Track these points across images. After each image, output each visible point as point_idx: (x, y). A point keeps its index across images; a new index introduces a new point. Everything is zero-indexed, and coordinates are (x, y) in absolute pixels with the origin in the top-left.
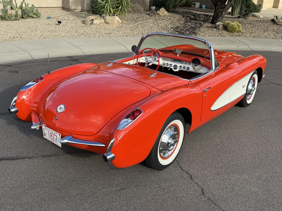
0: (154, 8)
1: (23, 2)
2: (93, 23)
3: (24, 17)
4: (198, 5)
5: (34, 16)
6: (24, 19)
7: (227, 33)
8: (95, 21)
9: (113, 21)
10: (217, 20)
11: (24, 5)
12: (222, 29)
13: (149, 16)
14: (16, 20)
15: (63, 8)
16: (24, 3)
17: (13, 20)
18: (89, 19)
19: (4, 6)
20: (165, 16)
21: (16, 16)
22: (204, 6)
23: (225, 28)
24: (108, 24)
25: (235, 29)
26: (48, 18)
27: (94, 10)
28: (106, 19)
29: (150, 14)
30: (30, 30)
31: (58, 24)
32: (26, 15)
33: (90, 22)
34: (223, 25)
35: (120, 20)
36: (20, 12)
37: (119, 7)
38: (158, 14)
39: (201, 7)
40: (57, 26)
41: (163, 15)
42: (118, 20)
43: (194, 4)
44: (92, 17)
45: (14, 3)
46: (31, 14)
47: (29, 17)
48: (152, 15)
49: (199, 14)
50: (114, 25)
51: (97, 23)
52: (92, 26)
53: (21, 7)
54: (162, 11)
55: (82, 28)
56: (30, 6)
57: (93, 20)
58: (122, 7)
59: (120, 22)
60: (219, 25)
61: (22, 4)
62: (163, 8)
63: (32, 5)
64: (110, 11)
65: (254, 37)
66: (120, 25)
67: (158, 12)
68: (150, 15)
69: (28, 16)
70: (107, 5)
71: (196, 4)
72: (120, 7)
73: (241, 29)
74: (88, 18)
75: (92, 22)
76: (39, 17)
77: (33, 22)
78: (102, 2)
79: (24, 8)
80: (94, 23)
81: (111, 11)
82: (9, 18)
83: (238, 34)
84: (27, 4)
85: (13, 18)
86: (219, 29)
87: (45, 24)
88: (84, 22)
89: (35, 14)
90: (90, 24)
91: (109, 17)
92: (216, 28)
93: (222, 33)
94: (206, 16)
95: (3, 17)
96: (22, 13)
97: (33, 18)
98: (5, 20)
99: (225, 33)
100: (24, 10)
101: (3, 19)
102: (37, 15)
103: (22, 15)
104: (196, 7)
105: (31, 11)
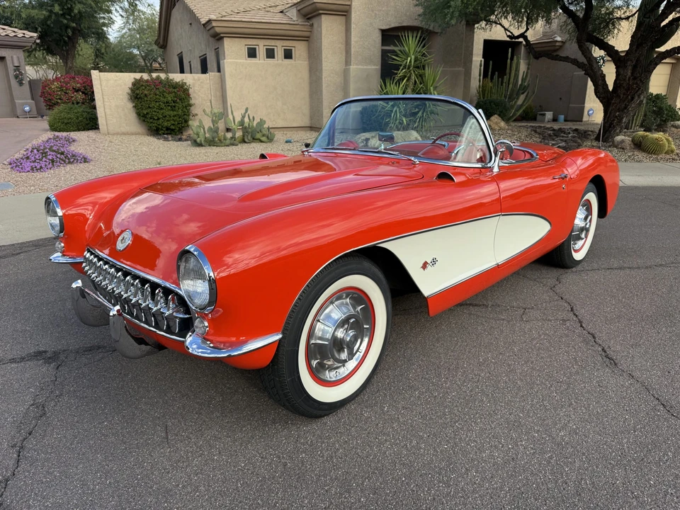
1: (245, 113)
3: (246, 140)
4: (549, 115)
5: (264, 139)
6: (245, 144)
7: (645, 155)
8: (373, 142)
9: (406, 140)
10: (610, 133)
11: (246, 120)
12: (631, 148)
14: (233, 145)
15: (311, 128)
16: (247, 114)
17: (228, 146)
18: (360, 138)
19: (213, 121)
20: (501, 129)
21: (232, 138)
22: (562, 117)
23: (639, 145)
25: (662, 146)
26: (287, 142)
32: (249, 137)
33: (362, 144)
34: (633, 141)
35: (419, 137)
36: (239, 134)
37: (416, 113)
39: (555, 120)
41: (497, 128)
42: (416, 138)
43: (541, 114)
44: (367, 135)
45: (231, 117)
46: (258, 136)
47: (255, 141)
49: (561, 129)
51: (377, 145)
53: (242, 123)
54: (496, 120)
56: (257, 121)
57: (367, 140)
58: (423, 113)
59: (420, 140)
60: (623, 141)
61: (243, 117)
62: (496, 116)
63: (261, 120)
64: (401, 123)
69: (254, 139)
70: (396, 111)
71: (547, 115)
72: (420, 114)
73: (673, 146)
74: (358, 136)
75: (367, 143)
76: (273, 139)
77: (261, 147)
79: (246, 125)
80: (369, 144)
81: (402, 120)
82: (222, 143)
83: (668, 156)
84: (251, 118)
85: (228, 142)
86: (623, 149)
87: (282, 149)
89: (263, 135)
91: (400, 132)
92: (616, 147)
93: (633, 155)
94: (576, 130)
95: (211, 141)
96: (243, 133)
97: (262, 142)
98: (214, 146)
99: (640, 155)
100: (246, 128)
101: (211, 143)
102: (268, 137)
103: (244, 136)
104: (546, 119)
105: (258, 130)
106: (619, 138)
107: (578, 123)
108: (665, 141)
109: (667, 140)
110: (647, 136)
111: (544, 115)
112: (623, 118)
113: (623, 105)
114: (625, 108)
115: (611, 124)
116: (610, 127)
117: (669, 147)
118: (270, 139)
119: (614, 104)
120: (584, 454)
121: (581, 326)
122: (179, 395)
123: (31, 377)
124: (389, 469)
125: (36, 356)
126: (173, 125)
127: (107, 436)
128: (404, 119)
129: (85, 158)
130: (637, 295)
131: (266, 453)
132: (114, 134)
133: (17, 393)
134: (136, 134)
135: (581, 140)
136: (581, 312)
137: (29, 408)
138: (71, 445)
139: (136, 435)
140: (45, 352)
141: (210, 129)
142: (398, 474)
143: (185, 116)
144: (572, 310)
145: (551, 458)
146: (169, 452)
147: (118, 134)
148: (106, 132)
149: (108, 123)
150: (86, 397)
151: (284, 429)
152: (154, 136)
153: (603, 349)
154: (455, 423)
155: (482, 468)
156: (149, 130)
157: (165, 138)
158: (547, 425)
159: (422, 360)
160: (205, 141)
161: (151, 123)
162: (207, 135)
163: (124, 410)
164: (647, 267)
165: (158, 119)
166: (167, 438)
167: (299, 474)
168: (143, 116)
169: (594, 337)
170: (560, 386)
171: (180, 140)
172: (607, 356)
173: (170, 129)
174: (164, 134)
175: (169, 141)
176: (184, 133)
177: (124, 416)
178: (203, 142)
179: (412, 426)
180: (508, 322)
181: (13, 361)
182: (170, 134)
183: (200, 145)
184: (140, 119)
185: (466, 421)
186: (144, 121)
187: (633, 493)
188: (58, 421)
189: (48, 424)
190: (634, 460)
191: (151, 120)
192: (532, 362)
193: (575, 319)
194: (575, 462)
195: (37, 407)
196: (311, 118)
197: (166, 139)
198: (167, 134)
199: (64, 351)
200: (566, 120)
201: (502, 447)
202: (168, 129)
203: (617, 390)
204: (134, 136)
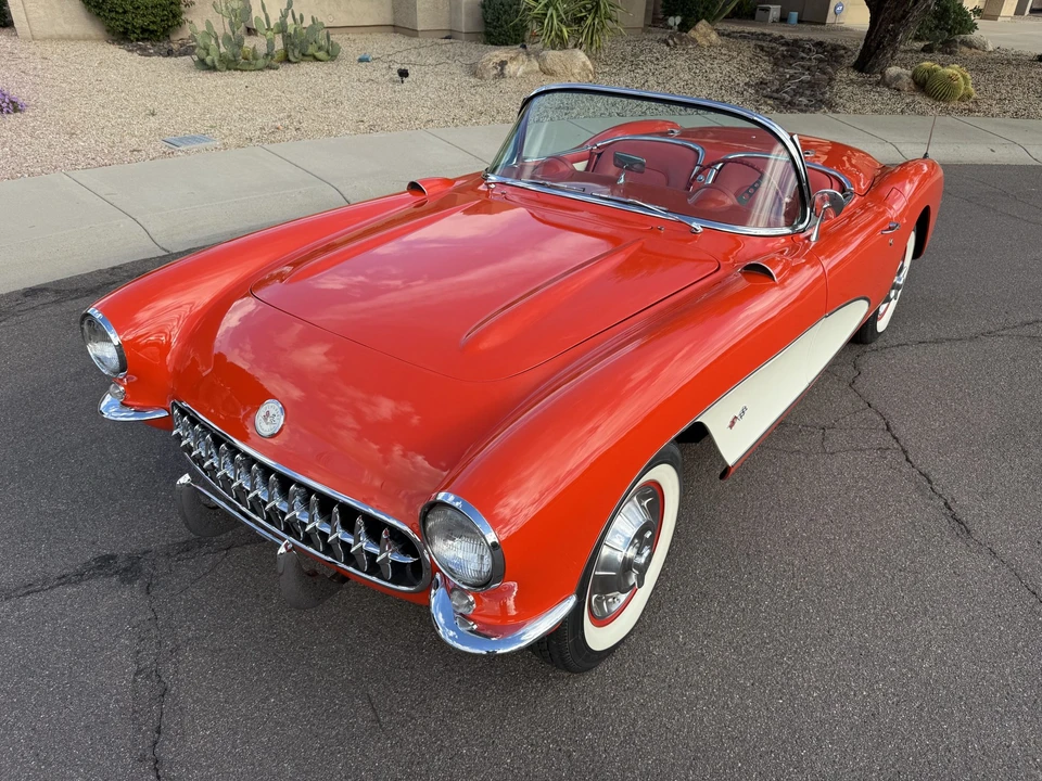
0: (678, 20)
1: (287, 10)
2: (503, 74)
3: (291, 58)
4: (775, 11)
5: (321, 54)
6: (291, 66)
7: (929, 101)
8: (511, 68)
9: (568, 66)
10: (877, 58)
11: (290, 20)
12: (910, 90)
13: (667, 49)
14: (270, 67)
15: (395, 28)
16: (290, 12)
17: (261, 70)
18: (490, 60)
19: (231, 24)
20: (713, 45)
21: (267, 55)
22: (794, 16)
23: (923, 85)
24: (552, 74)
25: (955, 88)
26: (361, 60)
27: (492, 30)
28: (544, 60)
29: (670, 41)
30: (319, 101)
31: (399, 79)
32: (296, 52)
33: (495, 72)
34: (913, 77)
35: (588, 63)
36: (279, 44)
37: (582, 19)
38: (694, 41)
39: (783, 19)
40: (398, 87)
41: (706, 43)
42: (584, 63)
43: (763, 9)
44: (500, 54)
45: (262, 15)
46: (311, 50)
47: (306, 58)
48: (675, 44)
49: (796, 39)
50: (572, 79)
51: (518, 74)
52: (503, 84)
53: (282, 28)
54: (704, 30)
55: (473, 91)
56: (307, 23)
57: (503, 64)
58: (594, 19)
59: (591, 67)
60: (898, 77)
61: (284, 16)
62: (704, 21)
63: (314, 20)
64: (560, 36)
65: (1016, 115)
66: (591, 77)
67: (692, 33)
68: (668, 45)
69: (303, 55)
70: (551, 15)
71: (771, 11)
72: (589, 22)
73: (971, 88)
74: (487, 56)
75: (502, 69)
76: (336, 56)
77: (321, 74)
78: (533, 4)
79: (291, 30)
80: (506, 72)
81: (561, 31)
82: (250, 64)
83: (963, 106)
84: (297, 17)
85: (261, 63)
86: (898, 90)
87: (359, 80)
88: (474, 71)
89: (320, 48)
90: (495, 77)
91: (556, 52)
92: (888, 86)
93: (913, 101)
94: (820, 44)
95: (230, 61)
96: (285, 44)
97: (317, 59)
98: (236, 70)
99: (923, 102)
100: (290, 36)
101: (231, 65)
102: (328, 52)
103: (286, 50)
104: (770, 18)
105: (312, 40)
106: (893, 70)
107: (819, 27)
108: (961, 79)
109: (964, 77)
110: (935, 70)
111: (767, 10)
112: (897, 35)
113: (901, 12)
114: (903, 17)
115: (880, 43)
116: (878, 47)
117: (965, 89)
118: (332, 54)
119: (887, 9)
120: (961, 698)
121: (907, 460)
122: (367, 633)
123: (112, 614)
124: (715, 750)
125: (100, 567)
126: (154, 22)
127: (284, 725)
128: (564, 30)
129: (13, 102)
130: (969, 394)
131: (536, 736)
132: (44, 39)
133: (102, 649)
134: (85, 40)
135: (832, 66)
136: (901, 431)
137: (135, 681)
138: (234, 747)
139: (328, 718)
140: (113, 557)
141: (227, 39)
142: (730, 758)
143: (173, 7)
144: (888, 429)
145: (921, 708)
146: (391, 747)
147: (51, 38)
148: (29, 35)
149: (30, 16)
150: (220, 650)
151: (547, 689)
152: (119, 44)
153: (946, 504)
154: (782, 656)
155: (837, 734)
156: (108, 31)
157: (141, 48)
158: (904, 651)
159: (706, 541)
160: (220, 61)
161: (112, 19)
162: (223, 50)
163: (292, 671)
164: (971, 339)
165: (125, 12)
166: (379, 721)
167: (593, 770)
168: (95, 7)
169: (930, 482)
170: (906, 578)
171: (170, 53)
172: (953, 517)
173: (148, 30)
174: (138, 40)
175: (150, 55)
176: (173, 38)
177: (296, 683)
178: (217, 64)
179: (725, 668)
180: (807, 456)
181: (64, 580)
182: (148, 39)
183: (212, 68)
184: (89, 11)
185: (796, 652)
186: (98, 14)
187: (1035, 760)
188: (194, 702)
189: (181, 709)
190: (1026, 704)
191: (113, 15)
192: (858, 534)
193: (896, 446)
194: (952, 713)
195: (148, 677)
196: (395, 10)
197: (144, 52)
198: (143, 40)
199: (146, 552)
200: (800, 21)
201: (855, 695)
202: (144, 30)
203: (979, 579)
204: (82, 44)
